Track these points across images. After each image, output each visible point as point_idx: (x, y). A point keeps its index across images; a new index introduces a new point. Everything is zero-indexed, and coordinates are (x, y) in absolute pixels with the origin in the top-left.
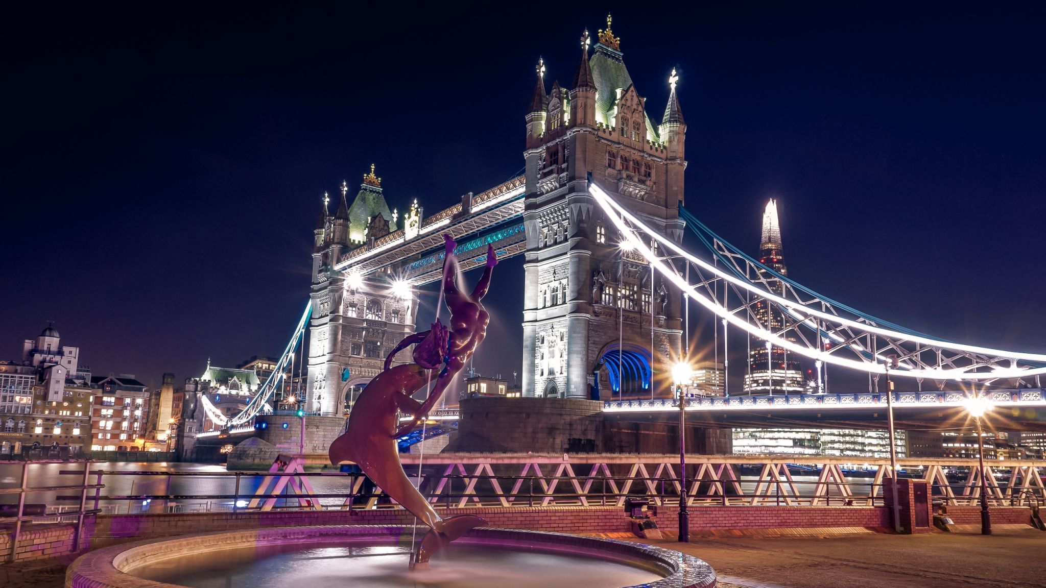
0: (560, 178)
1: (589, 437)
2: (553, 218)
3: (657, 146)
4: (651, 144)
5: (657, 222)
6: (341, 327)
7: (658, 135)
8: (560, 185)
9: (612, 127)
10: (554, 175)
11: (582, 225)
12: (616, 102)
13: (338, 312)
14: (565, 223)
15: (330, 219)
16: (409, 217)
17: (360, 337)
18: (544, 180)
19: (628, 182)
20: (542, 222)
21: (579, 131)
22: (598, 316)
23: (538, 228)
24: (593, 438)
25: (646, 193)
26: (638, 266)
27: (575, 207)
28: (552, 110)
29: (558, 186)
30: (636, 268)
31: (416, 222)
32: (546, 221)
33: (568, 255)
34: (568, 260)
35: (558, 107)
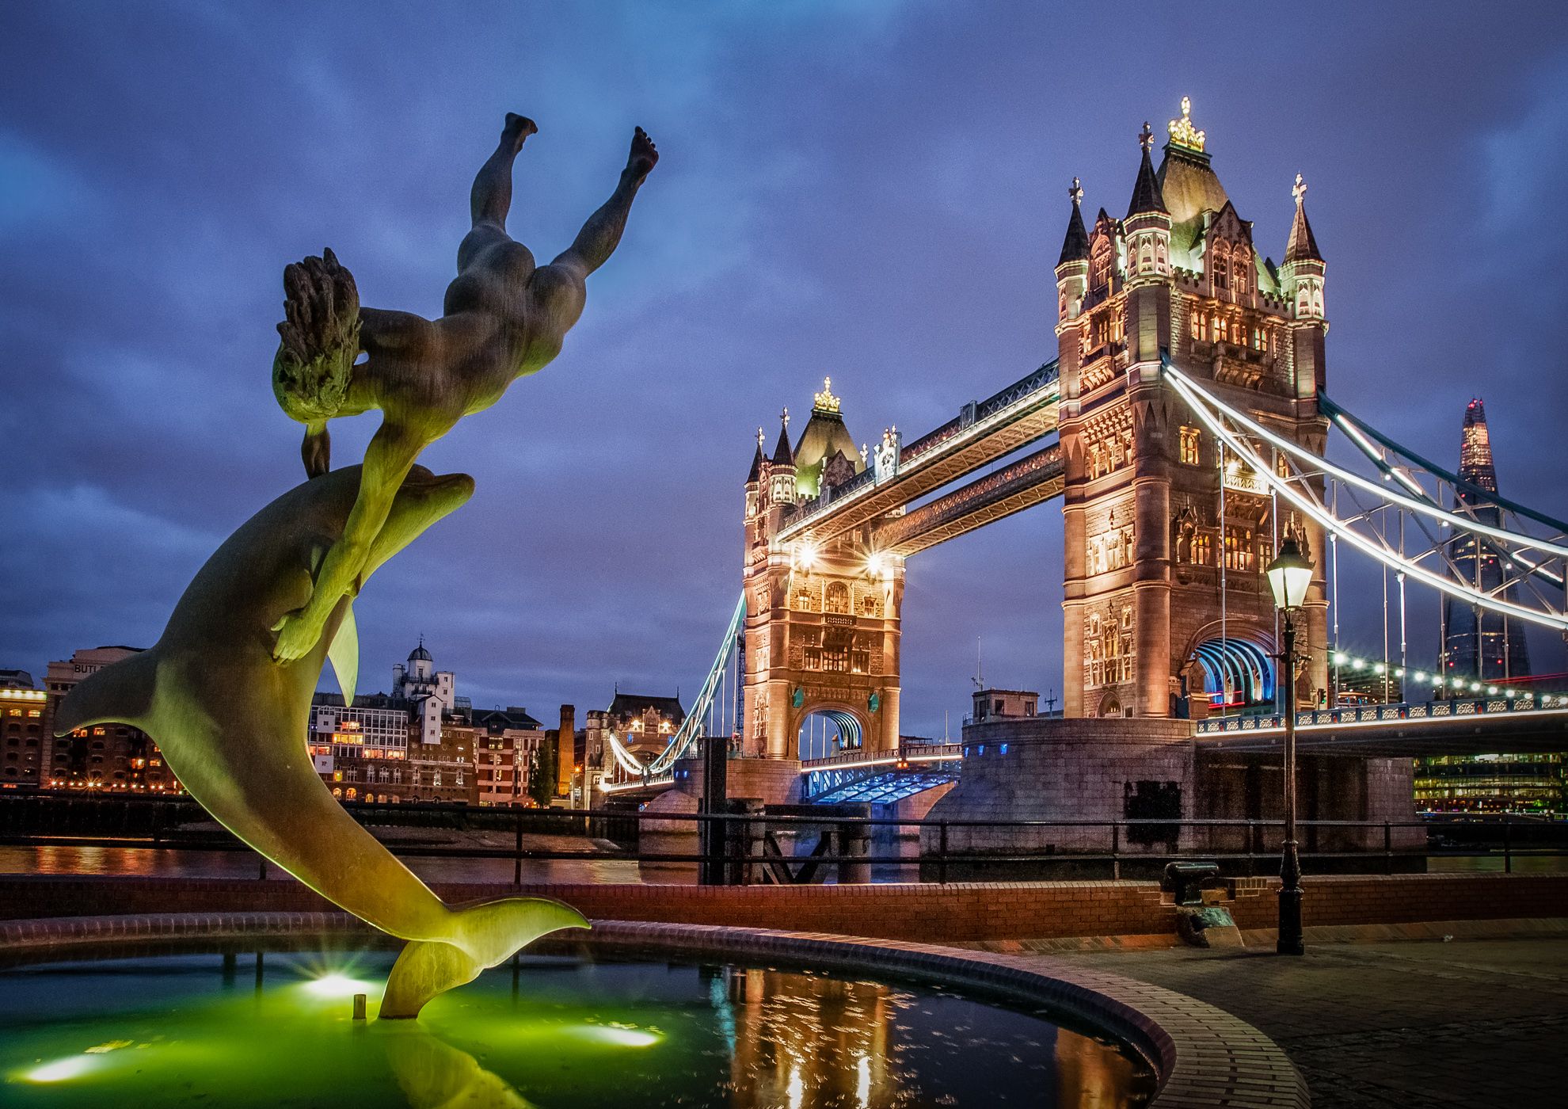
0: (1116, 362)
1: (1172, 778)
2: (1107, 428)
3: (1276, 299)
4: (1267, 297)
5: (1281, 423)
6: (788, 627)
7: (1278, 283)
8: (1115, 373)
9: (1198, 273)
10: (1107, 358)
11: (1154, 435)
12: (1204, 233)
13: (783, 605)
14: (1128, 435)
15: (765, 466)
16: (881, 450)
17: (817, 639)
18: (1089, 368)
19: (1230, 361)
20: (1089, 436)
21: (1143, 283)
22: (1186, 583)
23: (1082, 446)
24: (1178, 779)
25: (1261, 377)
26: (1252, 498)
27: (1142, 406)
28: (1098, 256)
29: (1112, 375)
30: (1248, 501)
31: (892, 456)
32: (1095, 434)
33: (1133, 486)
34: (1134, 494)
35: (1107, 250)
